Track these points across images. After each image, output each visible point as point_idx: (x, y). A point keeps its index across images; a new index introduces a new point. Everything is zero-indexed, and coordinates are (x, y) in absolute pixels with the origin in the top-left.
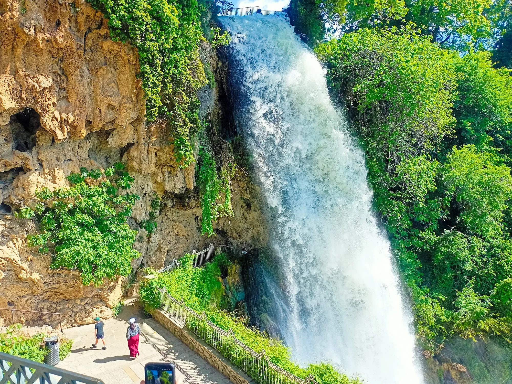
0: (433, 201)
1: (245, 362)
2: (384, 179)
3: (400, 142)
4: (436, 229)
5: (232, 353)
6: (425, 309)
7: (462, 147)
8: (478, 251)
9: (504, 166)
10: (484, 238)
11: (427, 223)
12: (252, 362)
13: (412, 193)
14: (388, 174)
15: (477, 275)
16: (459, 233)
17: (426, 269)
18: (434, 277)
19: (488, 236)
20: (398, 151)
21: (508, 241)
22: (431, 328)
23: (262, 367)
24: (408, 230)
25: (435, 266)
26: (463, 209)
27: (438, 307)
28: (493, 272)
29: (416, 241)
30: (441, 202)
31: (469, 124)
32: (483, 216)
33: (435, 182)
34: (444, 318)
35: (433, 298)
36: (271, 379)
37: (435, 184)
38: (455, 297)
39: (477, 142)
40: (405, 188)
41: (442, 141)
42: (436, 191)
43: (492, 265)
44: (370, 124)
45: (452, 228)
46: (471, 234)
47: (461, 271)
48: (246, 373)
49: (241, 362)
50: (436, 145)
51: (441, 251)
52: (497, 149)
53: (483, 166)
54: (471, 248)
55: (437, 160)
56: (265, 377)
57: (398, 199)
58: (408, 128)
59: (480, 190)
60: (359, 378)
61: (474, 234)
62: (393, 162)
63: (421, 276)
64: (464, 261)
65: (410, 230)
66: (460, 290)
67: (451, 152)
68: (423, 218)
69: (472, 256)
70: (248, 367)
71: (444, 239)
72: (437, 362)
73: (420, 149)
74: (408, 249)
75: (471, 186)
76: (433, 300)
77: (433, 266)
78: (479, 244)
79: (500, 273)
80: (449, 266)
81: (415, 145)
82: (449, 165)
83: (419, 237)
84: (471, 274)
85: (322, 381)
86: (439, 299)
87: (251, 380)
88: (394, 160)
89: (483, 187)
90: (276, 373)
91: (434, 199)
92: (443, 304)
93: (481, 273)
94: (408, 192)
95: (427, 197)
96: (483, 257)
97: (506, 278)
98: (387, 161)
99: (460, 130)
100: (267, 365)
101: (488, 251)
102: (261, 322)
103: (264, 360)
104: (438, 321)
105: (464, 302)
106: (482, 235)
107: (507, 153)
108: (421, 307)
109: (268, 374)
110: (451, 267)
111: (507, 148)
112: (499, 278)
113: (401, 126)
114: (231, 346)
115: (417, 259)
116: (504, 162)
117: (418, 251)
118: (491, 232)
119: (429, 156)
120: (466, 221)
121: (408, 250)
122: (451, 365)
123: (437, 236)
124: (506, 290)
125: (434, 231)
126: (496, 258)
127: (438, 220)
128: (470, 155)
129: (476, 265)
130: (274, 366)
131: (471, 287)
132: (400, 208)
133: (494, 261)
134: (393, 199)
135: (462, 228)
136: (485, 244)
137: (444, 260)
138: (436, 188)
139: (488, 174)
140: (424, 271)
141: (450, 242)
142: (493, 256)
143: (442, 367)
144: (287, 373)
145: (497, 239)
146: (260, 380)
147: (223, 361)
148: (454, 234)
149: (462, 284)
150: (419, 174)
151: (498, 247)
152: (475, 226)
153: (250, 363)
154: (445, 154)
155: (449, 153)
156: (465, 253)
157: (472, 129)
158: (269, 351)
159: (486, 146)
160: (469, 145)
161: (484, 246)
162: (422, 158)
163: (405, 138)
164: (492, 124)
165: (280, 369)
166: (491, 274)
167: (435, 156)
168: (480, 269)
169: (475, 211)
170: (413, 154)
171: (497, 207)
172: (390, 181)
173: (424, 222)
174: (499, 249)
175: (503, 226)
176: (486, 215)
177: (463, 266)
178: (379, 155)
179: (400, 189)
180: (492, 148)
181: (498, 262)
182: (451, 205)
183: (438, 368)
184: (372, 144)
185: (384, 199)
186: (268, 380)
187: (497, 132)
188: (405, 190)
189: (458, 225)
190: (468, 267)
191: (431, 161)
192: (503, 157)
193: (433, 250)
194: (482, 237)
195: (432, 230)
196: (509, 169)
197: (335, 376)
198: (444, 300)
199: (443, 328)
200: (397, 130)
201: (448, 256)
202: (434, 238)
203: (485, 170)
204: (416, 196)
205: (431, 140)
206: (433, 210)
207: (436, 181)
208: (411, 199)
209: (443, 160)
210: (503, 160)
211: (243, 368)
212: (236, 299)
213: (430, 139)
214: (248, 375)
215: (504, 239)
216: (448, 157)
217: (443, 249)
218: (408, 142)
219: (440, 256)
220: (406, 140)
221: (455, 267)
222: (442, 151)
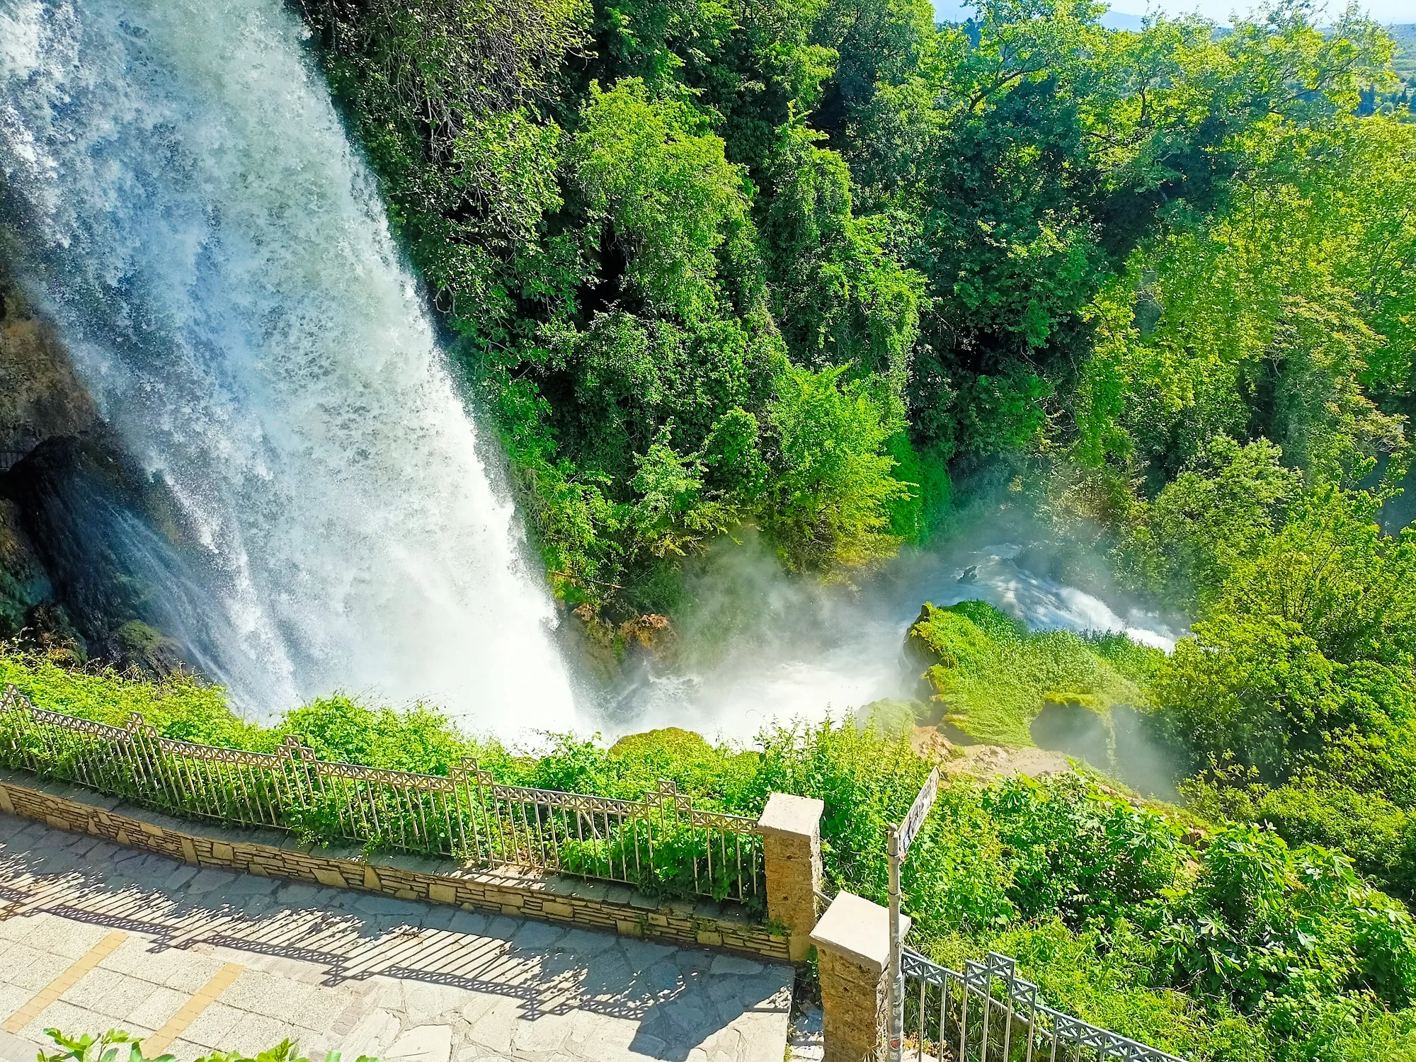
0: (558, 240)
1: (85, 762)
2: (425, 183)
3: (454, 69)
4: (574, 311)
5: (35, 751)
6: (570, 512)
7: (615, 84)
8: (671, 355)
9: (711, 136)
10: (684, 321)
11: (551, 298)
12: (108, 755)
13: (504, 219)
14: (435, 167)
15: (674, 412)
16: (629, 317)
17: (563, 416)
18: (582, 433)
19: (692, 316)
20: (450, 95)
21: (731, 323)
22: (590, 552)
23: (144, 758)
24: (508, 324)
25: (583, 406)
26: (632, 255)
27: (598, 502)
28: (705, 400)
29: (531, 352)
30: (580, 239)
31: (626, 20)
32: (675, 267)
33: (557, 184)
34: (613, 523)
35: (586, 482)
36: (176, 781)
37: (558, 189)
38: (632, 470)
39: (647, 69)
40: (484, 205)
41: (562, 66)
42: (564, 210)
43: (703, 384)
44: (362, 12)
45: (612, 306)
46: (653, 316)
47: (641, 407)
48: (95, 790)
49: (71, 767)
50: (548, 77)
51: (593, 368)
52: (694, 90)
53: (667, 135)
54: (655, 351)
55: (557, 121)
56: (159, 782)
57: (472, 239)
58: (469, 25)
59: (665, 199)
60: (425, 707)
61: (662, 315)
62: (442, 131)
63: (554, 436)
64: (644, 385)
65: (511, 322)
66: (643, 451)
67: (587, 100)
68: (539, 286)
69: (660, 369)
70: (97, 773)
71: (596, 336)
72: (609, 625)
73: (508, 89)
74: (515, 373)
75: (642, 191)
76: (585, 487)
77: (579, 408)
78: (671, 338)
79: (720, 400)
80: (613, 400)
81: (496, 78)
82: (586, 136)
83: (536, 338)
84: (662, 413)
85: (327, 740)
86: (599, 484)
87: (115, 802)
88: (446, 124)
89: (668, 194)
90: (188, 762)
91: (560, 232)
92: (608, 493)
93: (682, 405)
94: (495, 219)
95: (545, 229)
96: (684, 368)
97: (732, 408)
98: (425, 129)
99: (605, 38)
100: (158, 751)
101: (692, 352)
102: (124, 644)
103: (146, 741)
104: (603, 532)
105: (651, 478)
106: (677, 316)
107: (717, 101)
108: (561, 509)
109: (164, 771)
110: (618, 403)
111: (714, 89)
112: (719, 411)
113: (450, 18)
114: (27, 732)
115: (539, 395)
116: (711, 127)
117: (539, 375)
118: (696, 303)
119: (536, 111)
120: (639, 284)
121: (514, 377)
122: (638, 623)
123: (579, 332)
124: (732, 435)
125: (571, 317)
126: (709, 365)
127: (576, 287)
128: (633, 107)
129: (670, 388)
130: (177, 745)
131: (665, 442)
132: (478, 266)
133: (706, 373)
134: (457, 241)
135: (633, 302)
136: (686, 335)
137: (601, 389)
138: (561, 201)
139: (677, 157)
140: (561, 423)
141: (610, 340)
142: (702, 362)
143: (620, 632)
144: (222, 751)
145: (708, 320)
146: (146, 795)
147: (11, 781)
148: (617, 321)
149: (645, 437)
150: (515, 162)
151: (711, 340)
152: (662, 295)
153: (101, 760)
154: (572, 105)
155: (584, 102)
156: (645, 364)
157: (633, 35)
158: (156, 712)
159: (669, 82)
160: (629, 79)
161: (683, 342)
162: (517, 117)
163: (465, 57)
164: (676, 19)
165: (199, 748)
166: (701, 405)
167: (549, 110)
168: (679, 396)
169: (658, 257)
170: (494, 106)
171: (702, 241)
172: (445, 190)
173: (544, 296)
174: (714, 345)
175: (718, 288)
176: (681, 264)
177: (643, 395)
178: (403, 111)
179: (474, 212)
180: (682, 86)
181: (713, 375)
182: (603, 245)
183: (611, 636)
184: (377, 75)
185: (435, 242)
186: (169, 786)
187: (690, 44)
188: (486, 211)
189: (625, 298)
190: (654, 397)
191: (543, 124)
192: (708, 113)
193: (573, 367)
194: (678, 320)
195: (565, 316)
196: (722, 142)
197: (358, 720)
198: (609, 483)
199: (614, 544)
200: (439, 30)
201: (611, 377)
202: (573, 336)
203: (671, 147)
204: (516, 228)
205: (536, 64)
206: (562, 262)
207: (561, 182)
208: (504, 236)
209: (571, 123)
210: (708, 119)
211: (83, 779)
212: (22, 602)
213: (531, 60)
214: (104, 794)
215: (723, 318)
216: (582, 113)
217: (595, 361)
218: (475, 69)
219: (591, 380)
220: (468, 64)
221: (627, 402)
222: (566, 97)
